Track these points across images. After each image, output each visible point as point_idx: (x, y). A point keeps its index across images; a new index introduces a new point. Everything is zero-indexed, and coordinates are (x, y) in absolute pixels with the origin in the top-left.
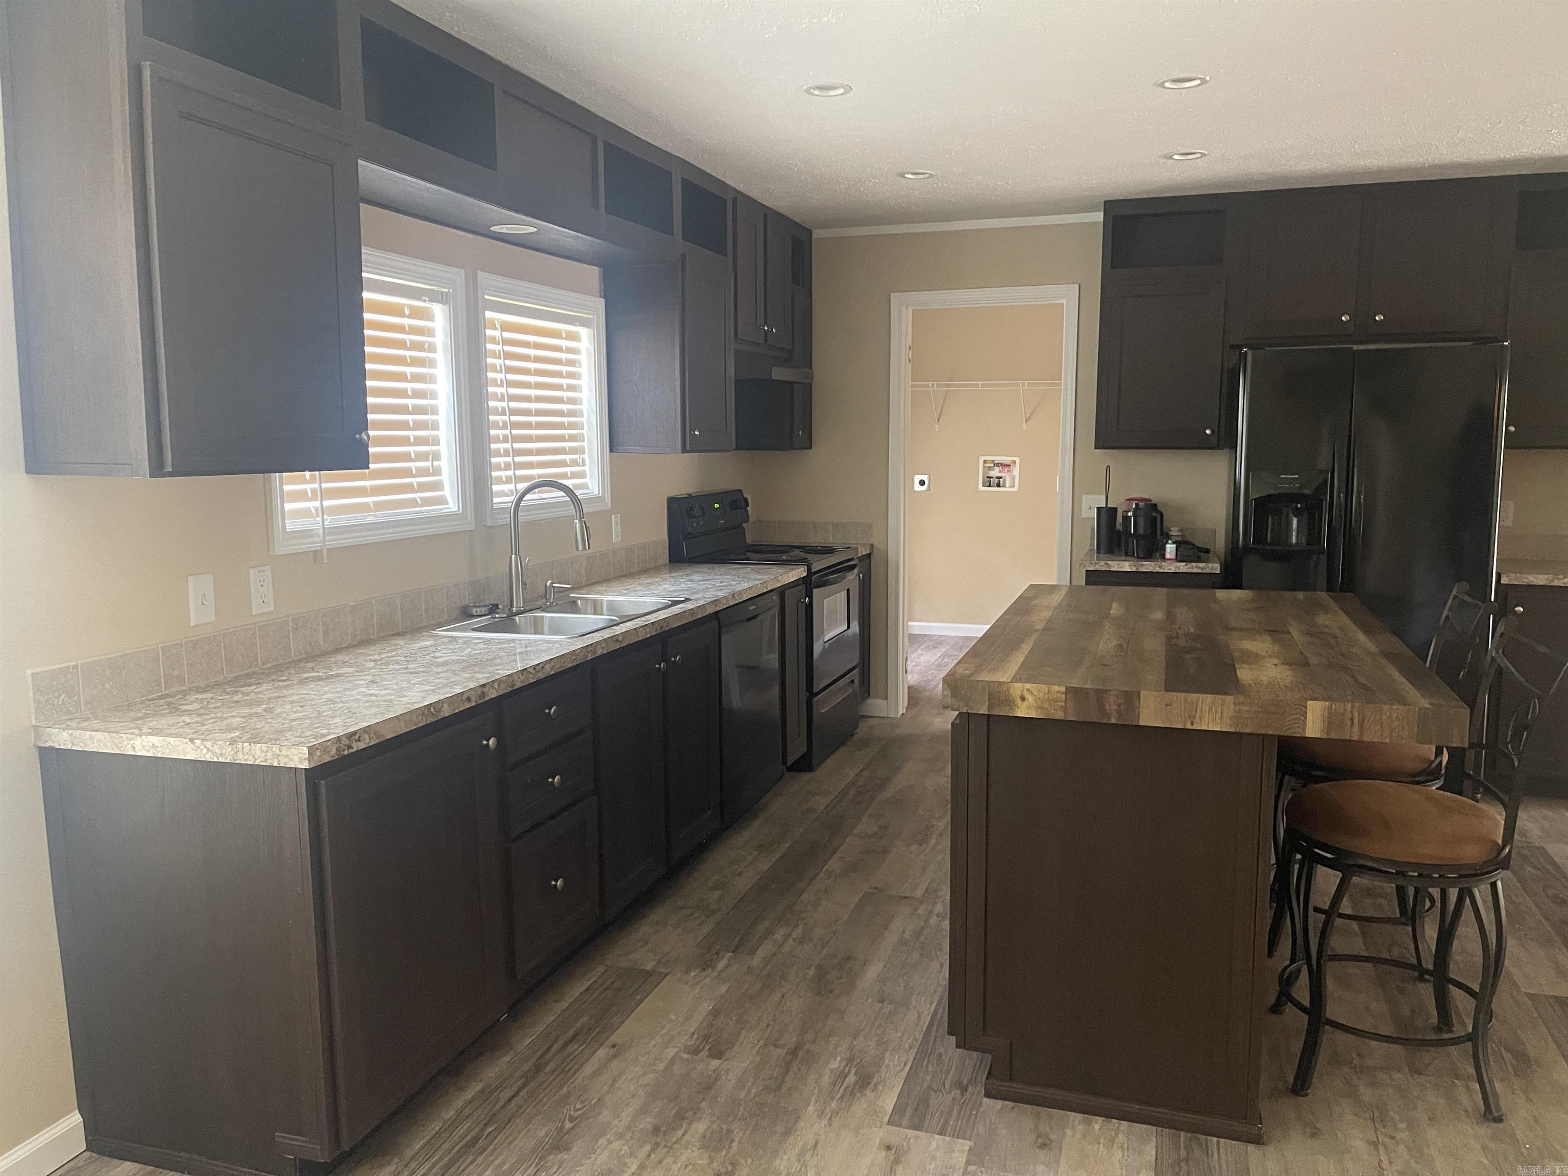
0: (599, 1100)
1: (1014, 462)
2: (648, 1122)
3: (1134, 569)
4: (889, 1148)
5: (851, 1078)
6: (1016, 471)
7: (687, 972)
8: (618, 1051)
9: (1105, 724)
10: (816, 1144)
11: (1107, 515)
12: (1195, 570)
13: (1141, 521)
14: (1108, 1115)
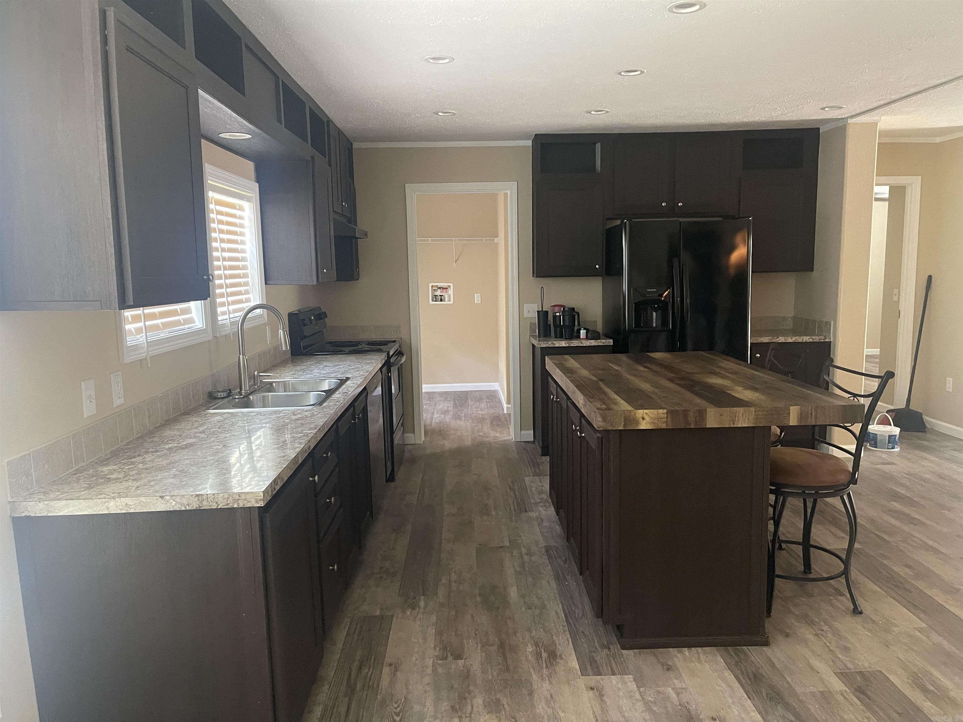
0: (405, 699)
1: (449, 286)
2: (445, 706)
3: (567, 345)
4: (592, 689)
5: (544, 655)
6: (451, 291)
7: (404, 612)
8: (395, 668)
9: (688, 429)
10: (551, 696)
11: (543, 315)
12: (600, 344)
13: (567, 318)
14: (690, 646)
